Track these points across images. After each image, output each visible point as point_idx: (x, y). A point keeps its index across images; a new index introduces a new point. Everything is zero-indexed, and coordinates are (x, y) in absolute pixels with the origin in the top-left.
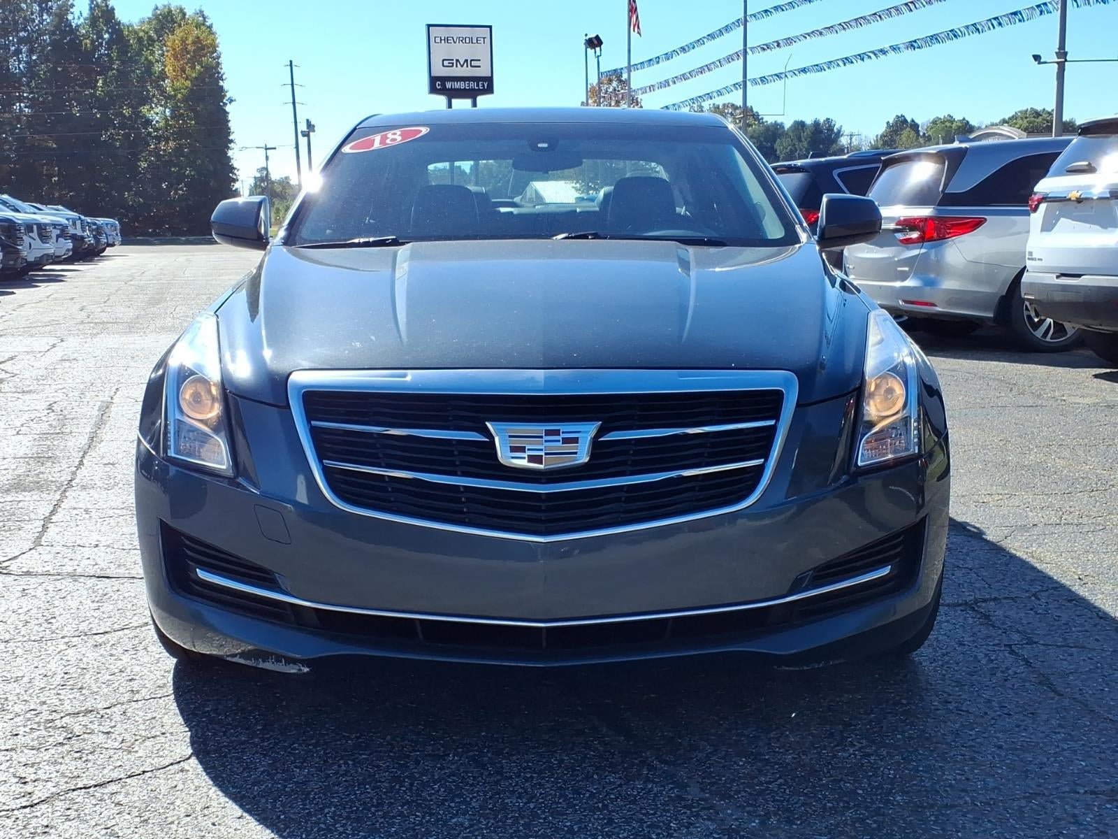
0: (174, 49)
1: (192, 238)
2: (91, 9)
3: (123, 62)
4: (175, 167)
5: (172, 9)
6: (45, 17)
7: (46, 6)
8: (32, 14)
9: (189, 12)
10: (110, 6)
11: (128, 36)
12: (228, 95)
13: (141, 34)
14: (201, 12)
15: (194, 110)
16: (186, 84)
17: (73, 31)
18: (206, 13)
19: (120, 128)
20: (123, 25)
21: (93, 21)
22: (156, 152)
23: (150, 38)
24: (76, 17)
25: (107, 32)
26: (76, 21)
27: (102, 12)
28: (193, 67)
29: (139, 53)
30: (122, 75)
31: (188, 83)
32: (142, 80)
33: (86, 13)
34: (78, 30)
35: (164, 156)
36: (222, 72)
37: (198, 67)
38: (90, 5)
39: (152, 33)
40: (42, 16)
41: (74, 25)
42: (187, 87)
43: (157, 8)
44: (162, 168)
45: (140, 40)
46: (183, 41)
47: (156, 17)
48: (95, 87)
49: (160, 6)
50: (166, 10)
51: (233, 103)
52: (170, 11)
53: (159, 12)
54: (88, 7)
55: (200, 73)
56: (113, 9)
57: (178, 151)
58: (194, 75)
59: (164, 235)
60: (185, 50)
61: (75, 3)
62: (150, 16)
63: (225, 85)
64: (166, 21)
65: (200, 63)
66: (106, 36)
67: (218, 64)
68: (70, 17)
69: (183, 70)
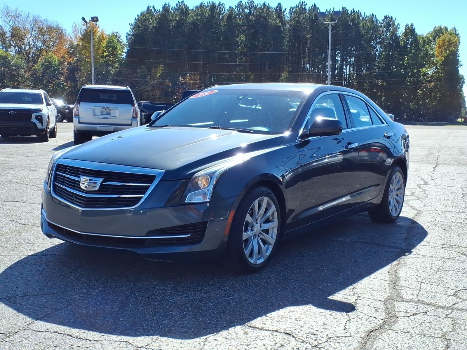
0: (439, 44)
1: (434, 123)
2: (406, 29)
3: (416, 51)
4: (434, 93)
5: (442, 27)
6: (388, 33)
7: (389, 28)
8: (383, 32)
9: (449, 29)
10: (413, 28)
11: (419, 40)
12: (460, 63)
13: (425, 39)
14: (455, 28)
15: (444, 70)
16: (442, 59)
17: (397, 38)
18: (456, 29)
19: (411, 77)
20: (418, 35)
21: (406, 34)
22: (426, 87)
23: (430, 40)
24: (400, 33)
25: (411, 38)
26: (399, 34)
27: (410, 30)
28: (446, 52)
29: (423, 46)
30: (415, 56)
31: (443, 58)
32: (423, 57)
33: (404, 31)
34: (400, 38)
35: (429, 88)
36: (459, 53)
37: (448, 52)
38: (405, 27)
39: (431, 38)
40: (387, 32)
41: (398, 35)
42: (442, 60)
43: (435, 28)
44: (428, 94)
45: (424, 41)
46: (444, 40)
47: (435, 31)
48: (403, 61)
49: (437, 27)
50: (439, 28)
51: (462, 66)
52: (441, 29)
53: (436, 29)
54: (405, 29)
55: (449, 54)
56: (415, 29)
57: (435, 86)
58: (446, 55)
59: (425, 121)
60: (444, 44)
61: (400, 27)
62: (432, 31)
63: (460, 58)
64: (438, 32)
65: (449, 50)
66: (410, 40)
67: (457, 50)
68: (398, 33)
69: (442, 52)
